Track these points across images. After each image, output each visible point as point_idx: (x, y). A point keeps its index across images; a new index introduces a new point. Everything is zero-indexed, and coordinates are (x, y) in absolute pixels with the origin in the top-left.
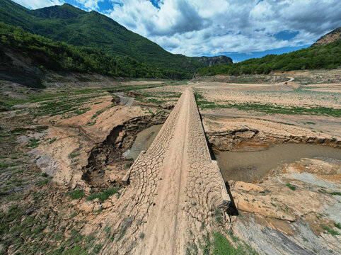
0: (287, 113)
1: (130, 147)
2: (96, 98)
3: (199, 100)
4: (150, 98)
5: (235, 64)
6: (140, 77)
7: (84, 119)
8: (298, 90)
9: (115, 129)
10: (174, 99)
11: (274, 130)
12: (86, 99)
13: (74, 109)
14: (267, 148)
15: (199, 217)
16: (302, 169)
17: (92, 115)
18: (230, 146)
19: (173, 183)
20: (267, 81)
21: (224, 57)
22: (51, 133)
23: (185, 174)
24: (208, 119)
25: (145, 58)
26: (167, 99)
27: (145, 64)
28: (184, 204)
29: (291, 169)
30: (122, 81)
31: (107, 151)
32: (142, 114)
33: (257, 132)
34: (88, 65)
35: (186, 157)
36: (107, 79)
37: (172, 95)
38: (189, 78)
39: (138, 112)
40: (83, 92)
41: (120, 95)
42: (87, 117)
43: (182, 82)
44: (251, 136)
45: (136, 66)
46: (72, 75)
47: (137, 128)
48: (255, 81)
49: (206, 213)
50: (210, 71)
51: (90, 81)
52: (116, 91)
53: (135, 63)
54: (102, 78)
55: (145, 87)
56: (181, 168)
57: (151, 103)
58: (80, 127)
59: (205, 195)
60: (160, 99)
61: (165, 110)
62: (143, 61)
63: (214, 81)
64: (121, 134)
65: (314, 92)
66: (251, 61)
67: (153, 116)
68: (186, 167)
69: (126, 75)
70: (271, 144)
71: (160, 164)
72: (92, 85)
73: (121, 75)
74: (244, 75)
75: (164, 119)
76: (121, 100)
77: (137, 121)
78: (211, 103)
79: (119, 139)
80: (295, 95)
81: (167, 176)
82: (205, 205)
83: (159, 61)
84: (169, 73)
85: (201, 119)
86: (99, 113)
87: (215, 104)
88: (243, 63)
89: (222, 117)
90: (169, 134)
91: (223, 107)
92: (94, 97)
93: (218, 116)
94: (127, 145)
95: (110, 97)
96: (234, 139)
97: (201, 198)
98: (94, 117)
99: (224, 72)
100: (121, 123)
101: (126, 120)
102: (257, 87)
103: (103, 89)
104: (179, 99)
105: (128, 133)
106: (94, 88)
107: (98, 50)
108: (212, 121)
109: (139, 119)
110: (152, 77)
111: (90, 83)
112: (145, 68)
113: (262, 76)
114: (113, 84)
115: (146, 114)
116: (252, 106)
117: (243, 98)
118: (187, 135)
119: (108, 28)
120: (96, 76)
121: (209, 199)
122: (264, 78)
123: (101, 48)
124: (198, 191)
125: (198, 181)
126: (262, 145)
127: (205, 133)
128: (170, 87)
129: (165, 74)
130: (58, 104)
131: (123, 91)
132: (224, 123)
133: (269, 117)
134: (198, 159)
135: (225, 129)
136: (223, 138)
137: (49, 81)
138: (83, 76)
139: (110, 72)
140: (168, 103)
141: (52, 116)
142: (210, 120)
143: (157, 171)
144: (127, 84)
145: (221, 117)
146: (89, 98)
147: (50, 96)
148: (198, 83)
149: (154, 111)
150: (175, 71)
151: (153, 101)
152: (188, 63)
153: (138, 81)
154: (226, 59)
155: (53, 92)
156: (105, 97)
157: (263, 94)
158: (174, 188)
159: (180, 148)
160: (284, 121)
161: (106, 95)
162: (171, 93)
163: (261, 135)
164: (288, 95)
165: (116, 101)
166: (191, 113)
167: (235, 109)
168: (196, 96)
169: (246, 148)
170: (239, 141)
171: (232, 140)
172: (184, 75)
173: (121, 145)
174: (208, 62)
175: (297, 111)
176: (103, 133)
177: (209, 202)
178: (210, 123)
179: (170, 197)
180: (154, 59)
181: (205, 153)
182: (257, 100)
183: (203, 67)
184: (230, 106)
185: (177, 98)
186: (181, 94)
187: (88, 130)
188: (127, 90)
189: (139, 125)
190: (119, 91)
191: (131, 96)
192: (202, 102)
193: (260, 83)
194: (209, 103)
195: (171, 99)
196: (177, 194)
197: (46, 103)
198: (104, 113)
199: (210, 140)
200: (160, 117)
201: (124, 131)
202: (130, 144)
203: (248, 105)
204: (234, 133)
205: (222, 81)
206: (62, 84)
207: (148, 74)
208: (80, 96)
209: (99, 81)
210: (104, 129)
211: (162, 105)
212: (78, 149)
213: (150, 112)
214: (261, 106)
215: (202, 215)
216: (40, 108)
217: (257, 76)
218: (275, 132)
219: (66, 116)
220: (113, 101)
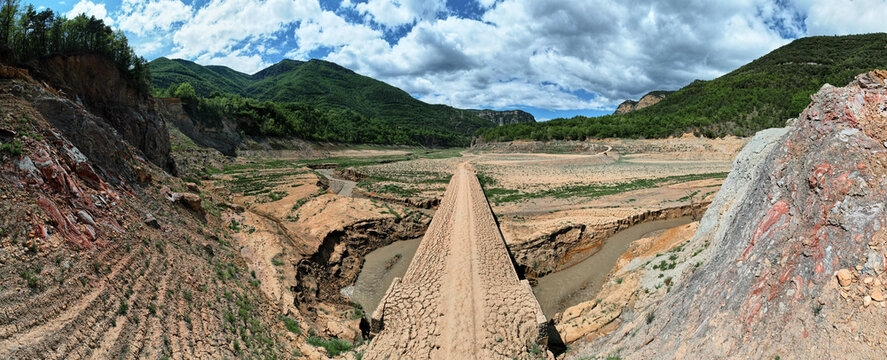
0: (614, 193)
1: (354, 281)
2: (292, 177)
3: (488, 187)
4: (388, 183)
5: (540, 124)
6: (364, 142)
7: (283, 209)
8: (619, 162)
9: (330, 235)
10: (438, 185)
11: (601, 218)
12: (278, 176)
13: (267, 191)
14: (600, 247)
15: (509, 353)
16: (630, 257)
17: (291, 205)
18: (551, 262)
19: (462, 318)
20: (586, 150)
21: (520, 112)
22: (248, 218)
23: (480, 304)
24: (511, 223)
25: (376, 111)
26: (422, 186)
27: (376, 120)
28: (485, 341)
29: (622, 262)
30: (331, 148)
31: (317, 276)
32: (376, 214)
33: (583, 228)
34: (289, 126)
35: (478, 282)
36: (309, 146)
37: (432, 177)
38: (465, 145)
39: (366, 210)
40: (274, 165)
41: (328, 174)
42: (286, 206)
43: (451, 151)
44: (578, 236)
45: (359, 125)
46: (267, 141)
47: (366, 242)
48: (572, 150)
49: (517, 348)
50: (502, 135)
51: (285, 148)
52: (320, 167)
53: (359, 119)
54: (302, 144)
55: (374, 161)
56: (472, 297)
57: (389, 195)
58: (277, 221)
59: (515, 327)
60: (407, 187)
61: (423, 210)
62: (373, 115)
63: (512, 150)
64: (339, 249)
65: (632, 163)
66: (559, 122)
67: (398, 220)
68: (480, 295)
69: (340, 140)
70: (602, 239)
71: (436, 294)
72: (286, 155)
73: (331, 140)
74: (554, 140)
75: (419, 230)
76: (331, 184)
77: (366, 227)
78: (511, 191)
79: (335, 256)
80: (617, 168)
81: (451, 309)
82: (516, 339)
83: (401, 115)
84: (421, 136)
85: (498, 224)
86: (302, 203)
87: (520, 193)
88: (550, 124)
89: (533, 214)
90: (441, 248)
91: (533, 196)
92: (289, 174)
93: (528, 214)
94: (349, 275)
95: (313, 177)
96: (555, 248)
97: (509, 332)
98: (295, 208)
99: (525, 135)
100: (340, 228)
101: (348, 222)
102: (576, 160)
103: (300, 161)
104: (449, 187)
105: (350, 250)
106: (288, 159)
107: (306, 105)
108: (518, 224)
109: (370, 224)
110: (387, 143)
111: (284, 152)
112: (374, 127)
113: (578, 143)
114: (316, 154)
115: (384, 216)
116: (574, 190)
117: (560, 177)
118: (474, 249)
119: (326, 74)
120: (295, 142)
121: (522, 333)
122: (581, 146)
123: (310, 100)
124: (504, 324)
125: (501, 311)
126: (594, 246)
127: (508, 247)
128: (426, 162)
129: (413, 137)
130: (250, 180)
131: (333, 166)
132: (536, 223)
133: (594, 202)
134: (499, 283)
135: (538, 234)
136: (539, 251)
137: (242, 149)
138: (279, 142)
139: (316, 135)
140: (425, 194)
141: (245, 195)
142: (514, 224)
143: (433, 304)
144: (340, 154)
145: (531, 215)
146: (282, 175)
147: (240, 167)
148: (482, 155)
149: (400, 210)
150: (433, 133)
151: (394, 189)
152: (458, 119)
153: (359, 149)
154: (524, 117)
155: (243, 163)
156: (306, 176)
157: (585, 169)
158: (465, 322)
159: (467, 270)
160: (610, 204)
161: (306, 172)
162: (428, 173)
163: (589, 230)
164: (611, 168)
165: (323, 185)
166: (475, 211)
167: (551, 198)
168: (483, 180)
169: (575, 258)
170: (564, 249)
171: (552, 251)
172: (452, 139)
173: (339, 271)
174: (497, 118)
175: (621, 187)
176: (312, 239)
177: (521, 337)
178: (515, 228)
179: (461, 336)
180: (394, 111)
181: (509, 276)
182: (578, 180)
183: (489, 126)
184: (544, 194)
185: (443, 185)
186: (450, 176)
187: (290, 226)
188: (341, 166)
189: (370, 236)
190: (325, 167)
191: (347, 178)
192: (495, 191)
193: (579, 153)
194: (508, 191)
195: (432, 186)
196: (471, 330)
197: (236, 177)
198: (308, 204)
199: (518, 260)
200: (411, 224)
201: (343, 244)
202: (353, 272)
203: (568, 189)
204: (553, 237)
205: (525, 150)
206: (253, 153)
207: (379, 137)
208: (271, 171)
209: (297, 148)
210: (314, 232)
211: (413, 199)
212: (281, 255)
213: (392, 213)
214: (585, 188)
215: (514, 351)
216: (232, 182)
217: (572, 143)
218: (603, 221)
219: (261, 200)
220: (319, 184)
